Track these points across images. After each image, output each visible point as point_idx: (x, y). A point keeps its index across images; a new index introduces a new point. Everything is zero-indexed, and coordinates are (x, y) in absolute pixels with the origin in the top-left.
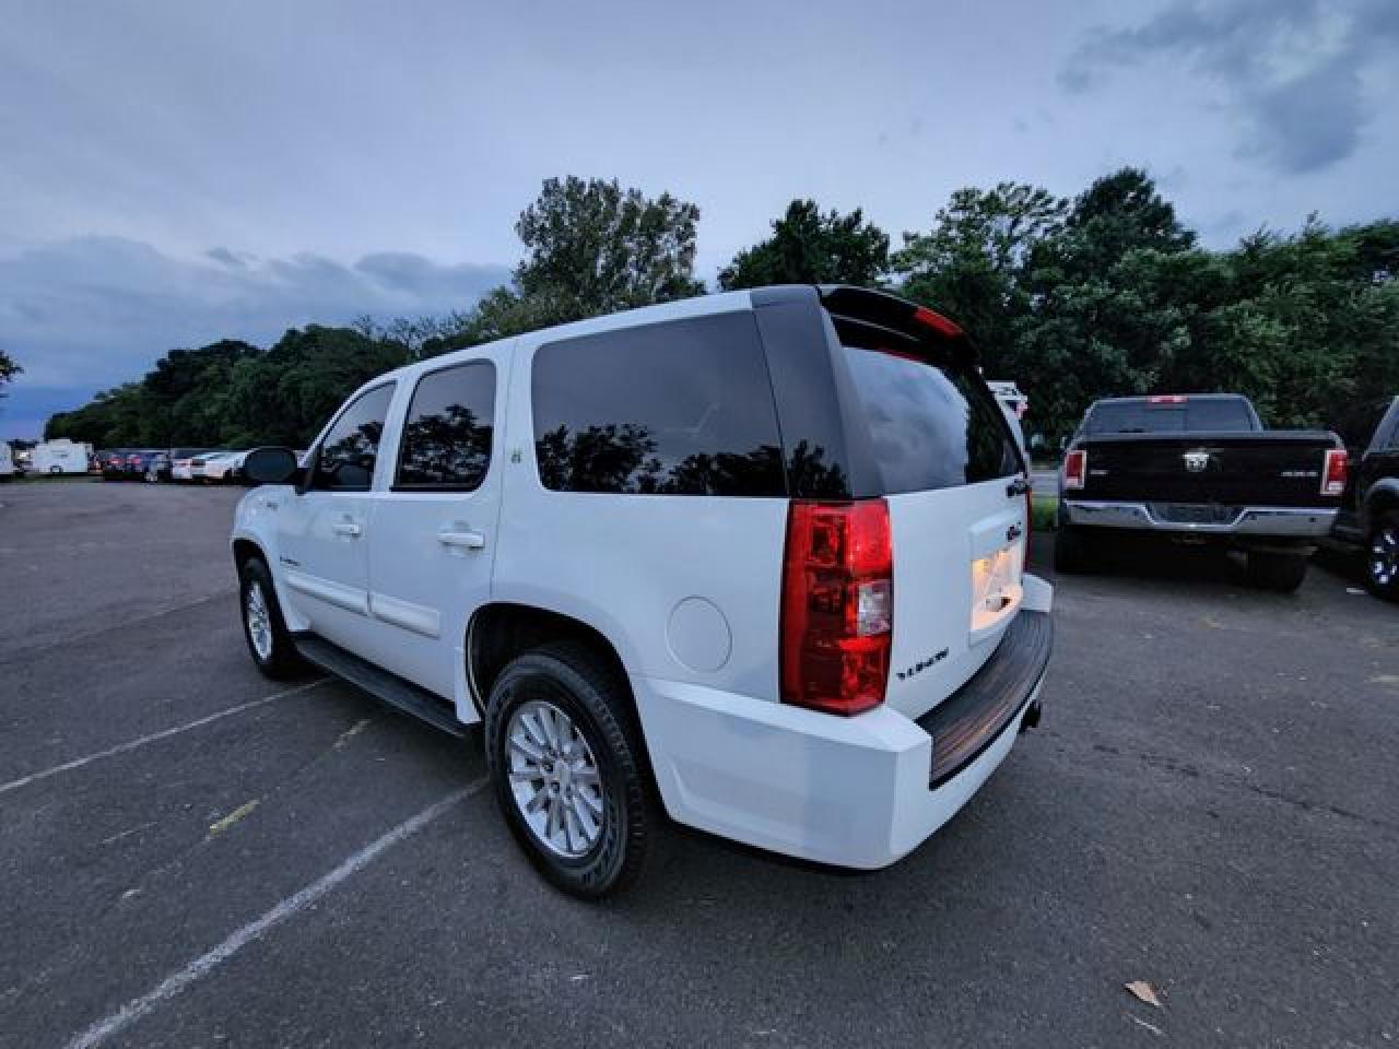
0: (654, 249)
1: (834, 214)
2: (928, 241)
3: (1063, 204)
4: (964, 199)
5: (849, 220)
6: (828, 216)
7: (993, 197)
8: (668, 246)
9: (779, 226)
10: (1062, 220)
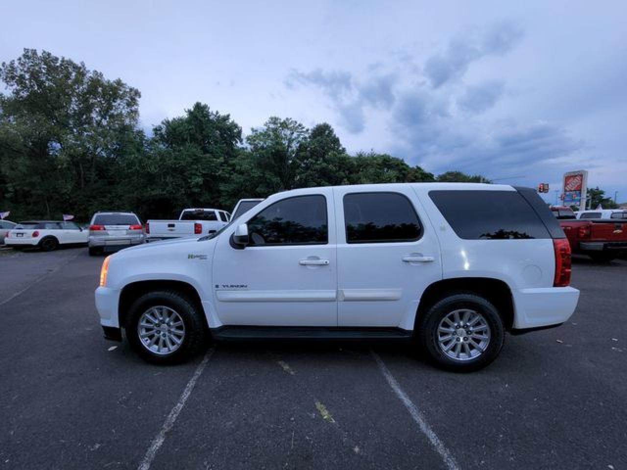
0: (110, 107)
1: (217, 113)
2: (261, 134)
3: (307, 130)
4: (274, 120)
5: (224, 117)
6: (215, 113)
7: (284, 122)
8: (120, 107)
9: (190, 112)
10: (307, 136)
